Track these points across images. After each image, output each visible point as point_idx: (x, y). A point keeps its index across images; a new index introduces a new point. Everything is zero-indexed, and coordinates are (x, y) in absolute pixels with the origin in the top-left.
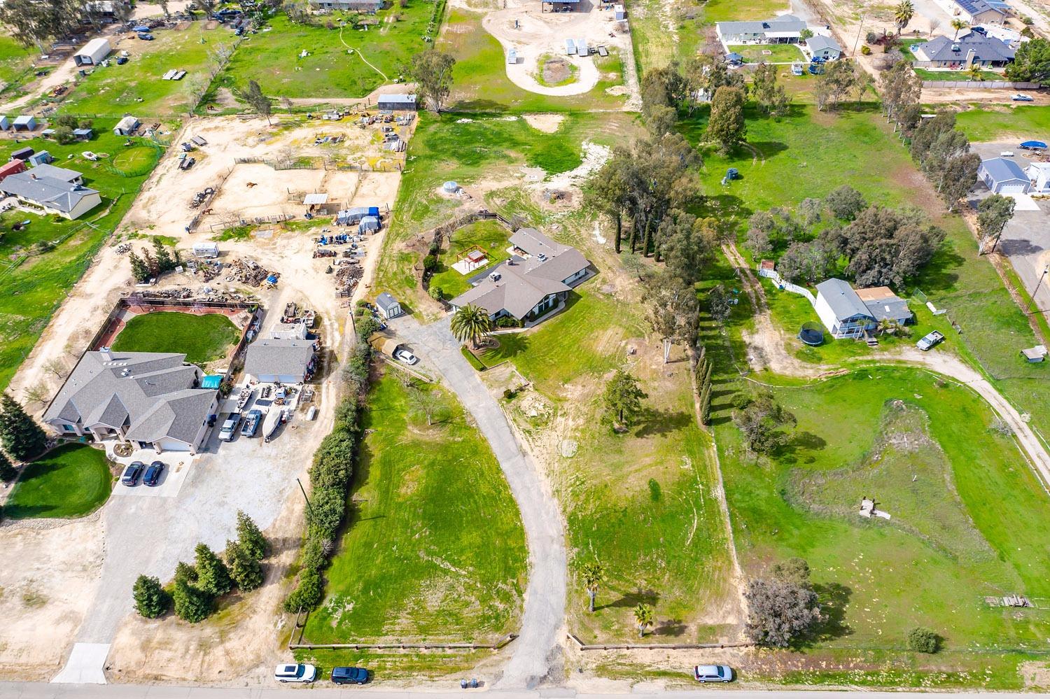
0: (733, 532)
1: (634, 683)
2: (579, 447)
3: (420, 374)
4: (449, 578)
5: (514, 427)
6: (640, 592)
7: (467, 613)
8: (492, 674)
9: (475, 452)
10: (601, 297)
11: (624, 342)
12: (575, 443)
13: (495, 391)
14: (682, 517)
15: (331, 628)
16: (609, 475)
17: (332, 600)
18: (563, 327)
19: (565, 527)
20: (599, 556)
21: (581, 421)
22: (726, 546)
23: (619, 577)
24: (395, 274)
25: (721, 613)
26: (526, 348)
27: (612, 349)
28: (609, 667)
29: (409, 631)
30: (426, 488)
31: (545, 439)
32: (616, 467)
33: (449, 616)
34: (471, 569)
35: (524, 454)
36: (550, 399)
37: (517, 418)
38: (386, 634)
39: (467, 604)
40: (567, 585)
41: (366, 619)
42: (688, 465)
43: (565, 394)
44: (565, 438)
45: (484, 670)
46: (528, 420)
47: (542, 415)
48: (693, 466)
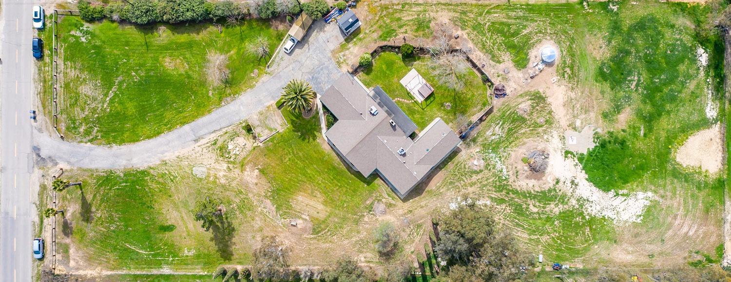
0: (135, 275)
1: (36, 204)
2: (201, 179)
3: (275, 58)
4: (101, 97)
5: (221, 133)
6: (91, 212)
7: (77, 110)
8: (42, 126)
9: (198, 106)
10: (368, 202)
11: (307, 218)
12: (204, 176)
13: (255, 117)
14: (147, 243)
15: (70, 32)
16: (179, 199)
17: (89, 28)
18: (329, 169)
19: (139, 169)
20: (118, 189)
21: (223, 181)
22: (124, 268)
23: (102, 200)
24: (399, 19)
25: (78, 258)
26: (304, 139)
27: (299, 208)
28: (45, 192)
29: (66, 77)
30: (169, 75)
31: (209, 155)
32: (185, 204)
33: (75, 100)
34: (108, 110)
35: (196, 141)
36: (244, 158)
37: (228, 134)
38: (65, 64)
39: (83, 110)
40: (97, 169)
41: (75, 52)
42: (188, 253)
43: (248, 170)
44: (208, 169)
45: (44, 123)
46: (226, 143)
47: (229, 153)
48: (187, 256)
